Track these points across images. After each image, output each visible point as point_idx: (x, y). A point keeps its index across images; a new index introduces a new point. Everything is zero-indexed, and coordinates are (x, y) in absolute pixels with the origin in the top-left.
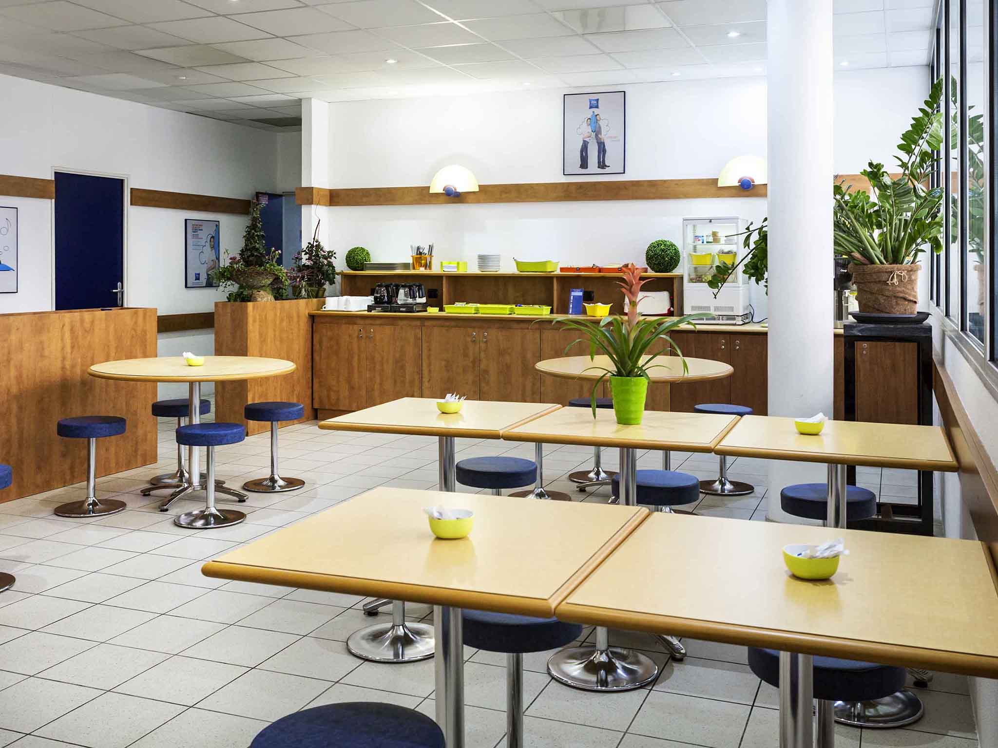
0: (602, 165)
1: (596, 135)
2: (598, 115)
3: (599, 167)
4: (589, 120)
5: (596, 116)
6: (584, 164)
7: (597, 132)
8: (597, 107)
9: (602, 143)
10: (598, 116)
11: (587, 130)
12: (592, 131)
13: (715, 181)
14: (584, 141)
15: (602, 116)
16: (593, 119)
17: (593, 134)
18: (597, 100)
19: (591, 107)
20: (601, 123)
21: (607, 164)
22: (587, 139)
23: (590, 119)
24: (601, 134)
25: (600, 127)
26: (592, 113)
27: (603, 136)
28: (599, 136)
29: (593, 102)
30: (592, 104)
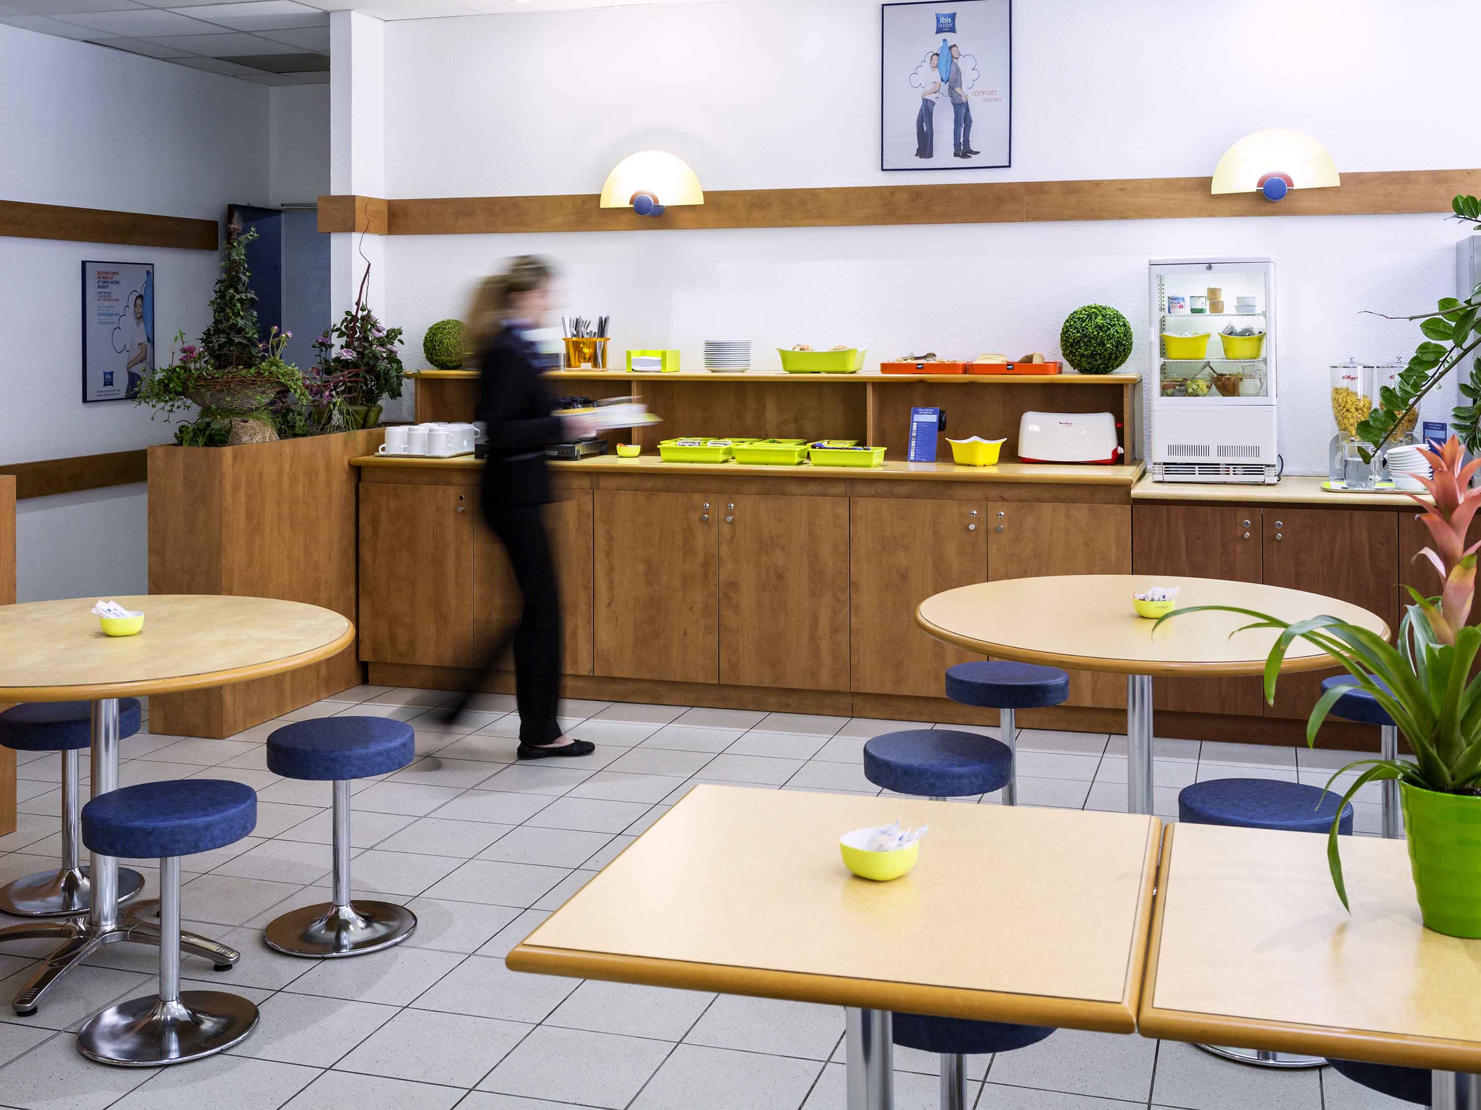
0: (963, 150)
1: (951, 89)
2: (955, 46)
3: (956, 155)
4: (935, 57)
5: (950, 48)
6: (925, 148)
7: (953, 81)
8: (952, 30)
9: (962, 103)
10: (954, 49)
11: (930, 77)
12: (942, 80)
13: (1206, 183)
14: (926, 101)
15: (962, 48)
16: (944, 57)
17: (945, 88)
18: (953, 16)
19: (939, 31)
20: (961, 63)
21: (973, 146)
22: (929, 97)
23: (937, 54)
24: (961, 88)
25: (958, 72)
26: (942, 44)
27: (966, 91)
28: (958, 90)
29: (942, 20)
30: (942, 23)
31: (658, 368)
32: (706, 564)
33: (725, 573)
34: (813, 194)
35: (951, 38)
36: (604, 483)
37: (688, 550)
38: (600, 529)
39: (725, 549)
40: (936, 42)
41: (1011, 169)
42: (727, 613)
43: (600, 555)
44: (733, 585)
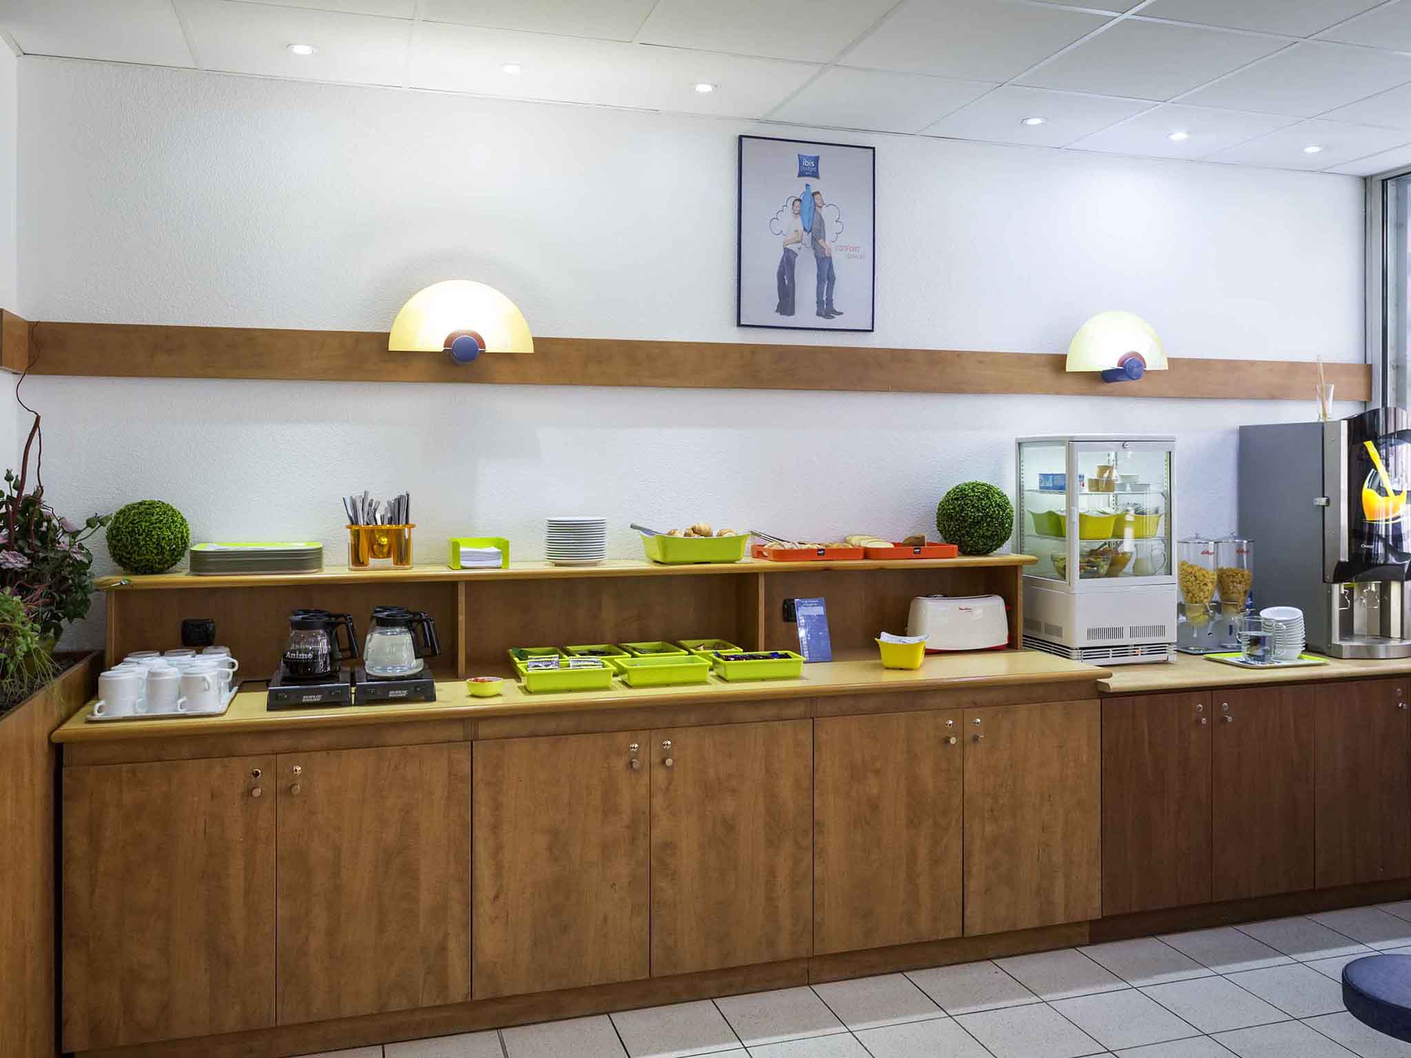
0: (826, 308)
1: (814, 240)
2: (818, 193)
3: (819, 314)
4: (797, 203)
5: (814, 194)
6: (786, 304)
7: (815, 231)
8: (815, 175)
9: (826, 257)
10: (818, 196)
11: (792, 224)
12: (805, 230)
13: (1059, 362)
14: (787, 251)
15: (825, 197)
16: (807, 203)
17: (807, 238)
18: (816, 159)
19: (801, 174)
20: (824, 212)
21: (837, 307)
22: (793, 247)
23: (800, 200)
24: (824, 240)
25: (821, 221)
26: (804, 190)
27: (830, 242)
28: (821, 241)
29: (805, 162)
30: (805, 166)
31: (500, 562)
32: (633, 825)
33: (658, 834)
34: (664, 348)
35: (815, 184)
36: (484, 730)
37: (609, 808)
38: (482, 795)
39: (658, 802)
40: (798, 187)
41: (873, 333)
42: (662, 883)
43: (481, 833)
44: (669, 846)
